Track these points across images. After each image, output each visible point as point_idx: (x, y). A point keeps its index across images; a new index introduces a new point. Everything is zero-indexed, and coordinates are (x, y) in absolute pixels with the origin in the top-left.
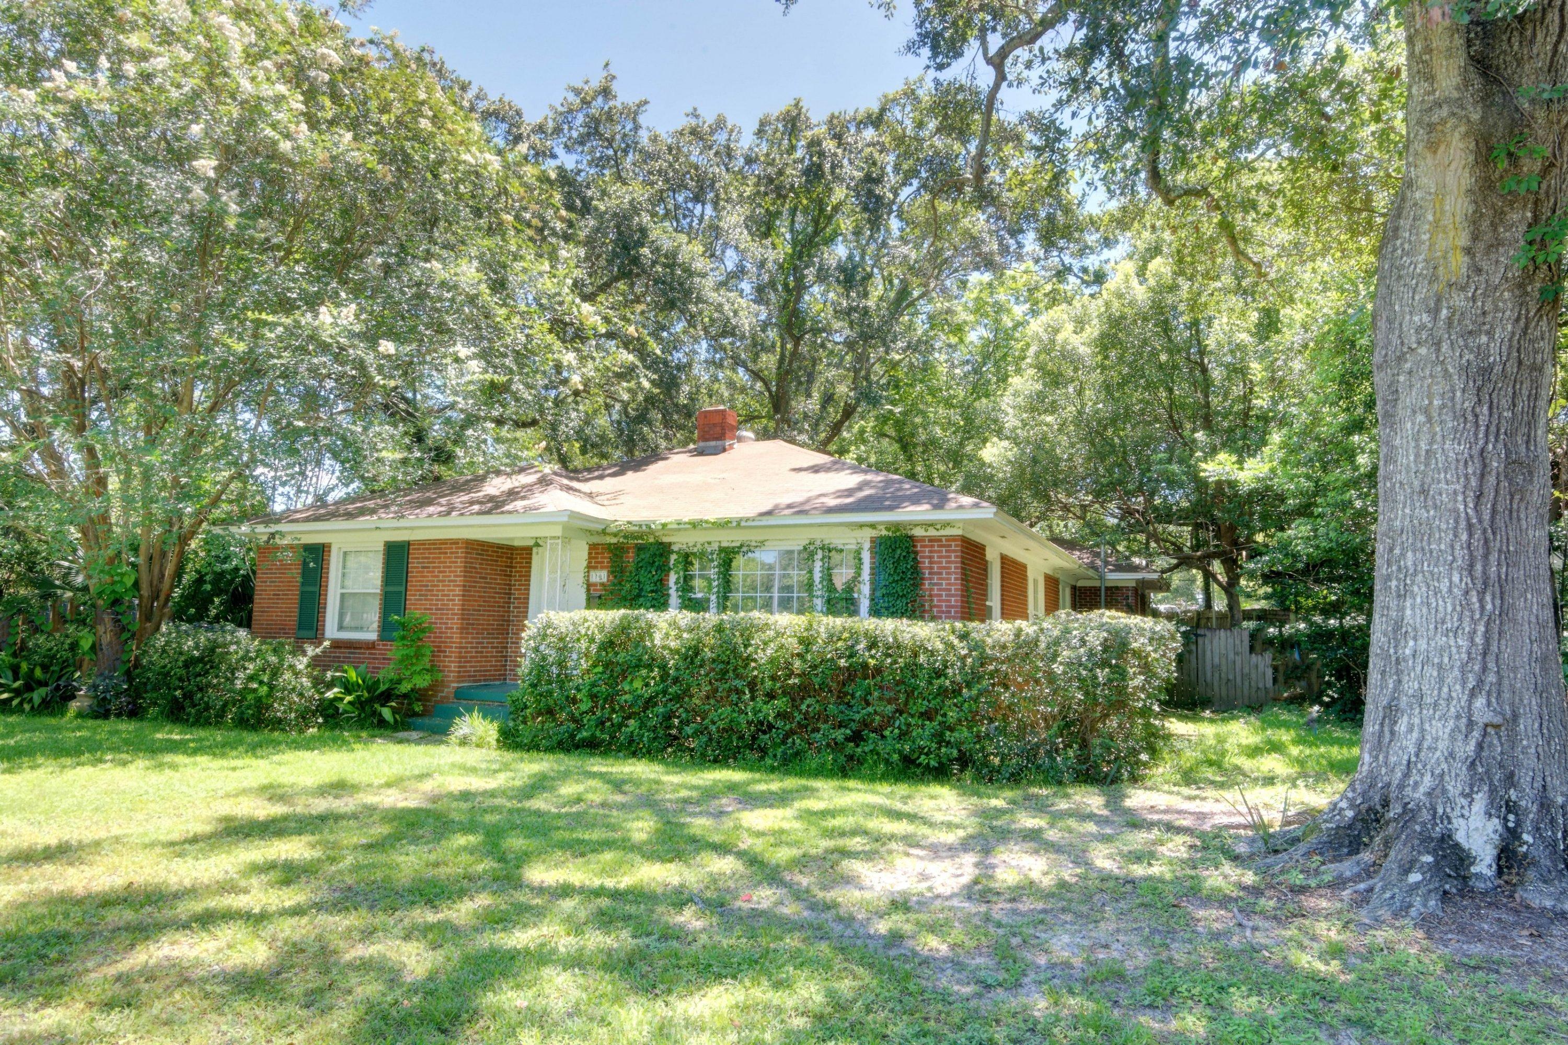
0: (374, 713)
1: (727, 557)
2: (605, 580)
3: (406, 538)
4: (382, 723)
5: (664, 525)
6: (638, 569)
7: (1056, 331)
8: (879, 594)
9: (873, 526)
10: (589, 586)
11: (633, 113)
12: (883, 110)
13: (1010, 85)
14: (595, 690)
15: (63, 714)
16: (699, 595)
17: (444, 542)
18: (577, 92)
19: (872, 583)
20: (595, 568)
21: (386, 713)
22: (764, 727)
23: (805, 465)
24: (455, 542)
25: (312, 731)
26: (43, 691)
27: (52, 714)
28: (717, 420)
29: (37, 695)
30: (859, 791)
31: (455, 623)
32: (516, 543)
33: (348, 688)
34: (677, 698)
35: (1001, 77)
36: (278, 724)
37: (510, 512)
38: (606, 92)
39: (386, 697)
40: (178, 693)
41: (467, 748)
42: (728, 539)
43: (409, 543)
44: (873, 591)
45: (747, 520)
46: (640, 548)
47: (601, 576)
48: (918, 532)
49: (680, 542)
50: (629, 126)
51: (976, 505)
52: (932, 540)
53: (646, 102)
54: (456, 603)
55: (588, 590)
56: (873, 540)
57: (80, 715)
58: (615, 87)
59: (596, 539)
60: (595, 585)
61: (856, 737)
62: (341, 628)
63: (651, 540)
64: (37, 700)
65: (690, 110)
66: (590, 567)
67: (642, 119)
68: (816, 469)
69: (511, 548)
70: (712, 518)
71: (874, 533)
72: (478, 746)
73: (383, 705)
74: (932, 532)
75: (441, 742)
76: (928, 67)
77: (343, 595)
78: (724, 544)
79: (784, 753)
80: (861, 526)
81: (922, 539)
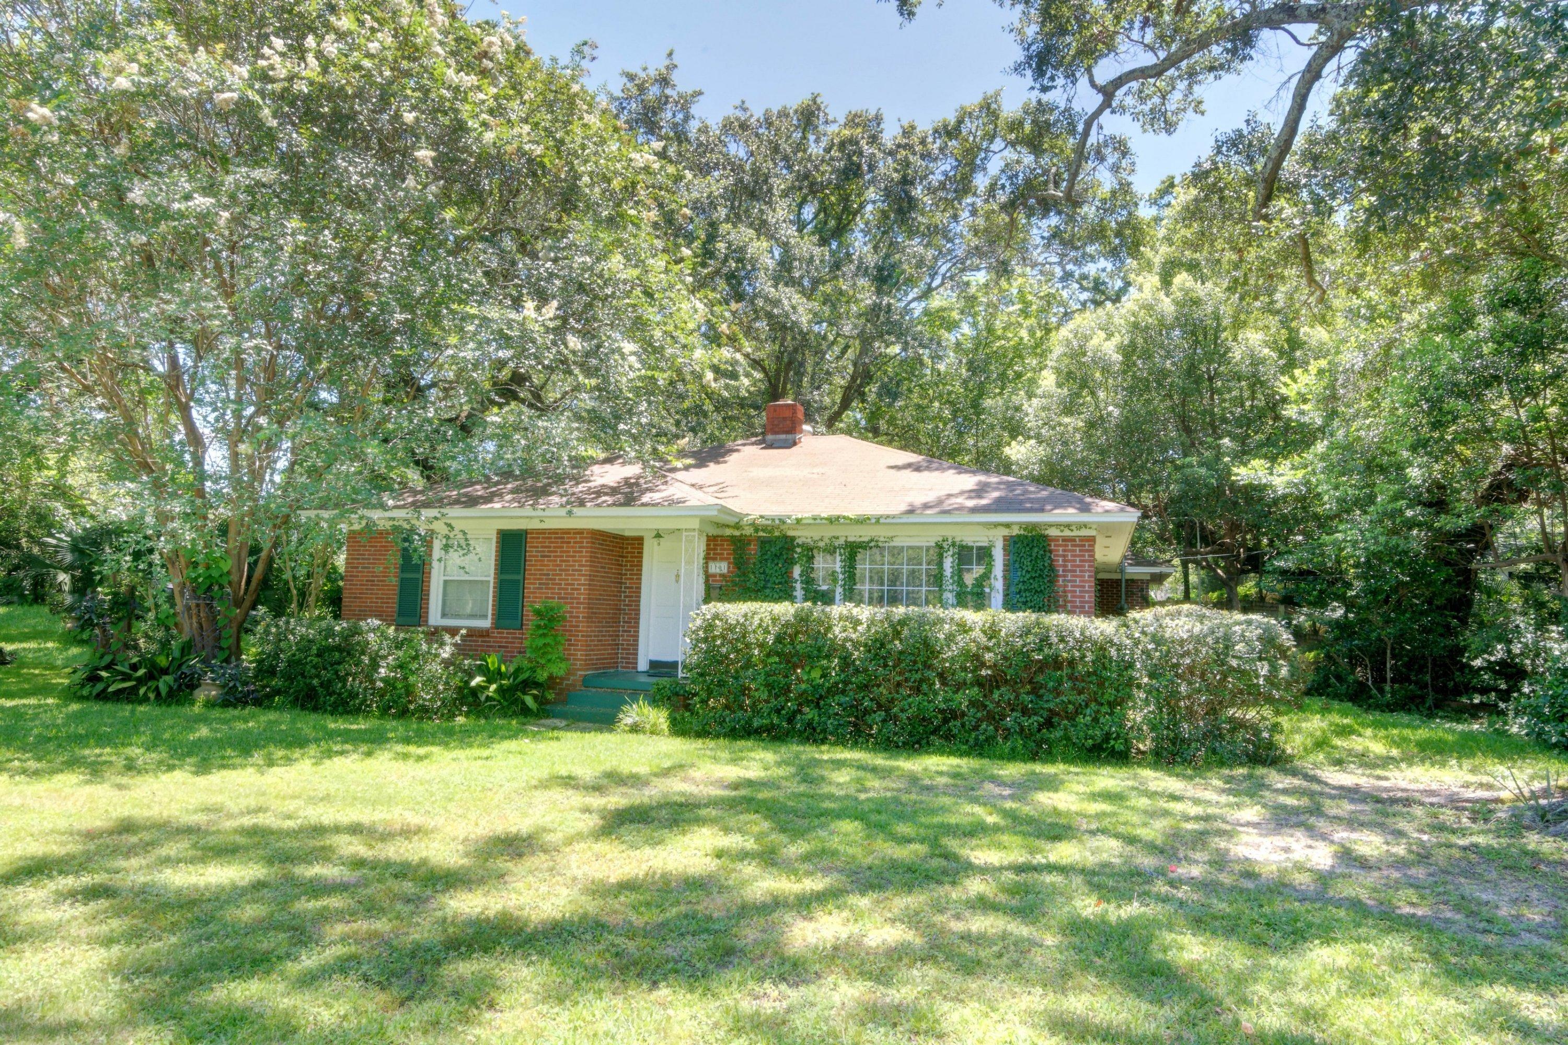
0: (516, 701)
1: (853, 550)
2: (725, 571)
3: (523, 527)
4: (525, 711)
5: (798, 521)
6: (763, 561)
7: (1087, 338)
8: (1013, 589)
9: (1008, 525)
10: (708, 576)
11: (685, 103)
12: (960, 122)
13: (1113, 112)
14: (771, 679)
15: (192, 703)
16: (825, 588)
17: (567, 532)
18: (631, 77)
19: (1005, 578)
20: (714, 559)
21: (529, 701)
22: (951, 715)
23: (900, 463)
24: (580, 532)
25: (461, 720)
26: (169, 679)
27: (179, 703)
28: (788, 414)
29: (165, 682)
30: (1077, 774)
31: (581, 612)
32: (627, 534)
33: (492, 676)
34: (865, 687)
35: (1107, 104)
36: (425, 712)
37: (643, 505)
38: (664, 81)
39: (526, 685)
40: (315, 682)
41: (641, 736)
42: (856, 534)
43: (526, 532)
44: (1007, 587)
45: (888, 517)
46: (764, 542)
47: (720, 567)
48: (1053, 532)
49: (803, 536)
50: (680, 116)
51: (1122, 510)
52: (1066, 540)
53: (700, 93)
54: (582, 593)
55: (707, 582)
56: (1005, 539)
57: (210, 704)
58: (675, 77)
59: (713, 531)
60: (714, 576)
61: (1049, 724)
62: (444, 615)
63: (777, 534)
64: (164, 690)
65: (738, 103)
66: (708, 558)
67: (694, 110)
68: (917, 468)
69: (623, 538)
70: (851, 514)
71: (1006, 532)
72: (652, 733)
73: (525, 693)
74: (1067, 533)
75: (611, 731)
76: (1033, 88)
77: (446, 582)
78: (850, 539)
79: (977, 739)
80: (996, 525)
81: (1056, 539)
